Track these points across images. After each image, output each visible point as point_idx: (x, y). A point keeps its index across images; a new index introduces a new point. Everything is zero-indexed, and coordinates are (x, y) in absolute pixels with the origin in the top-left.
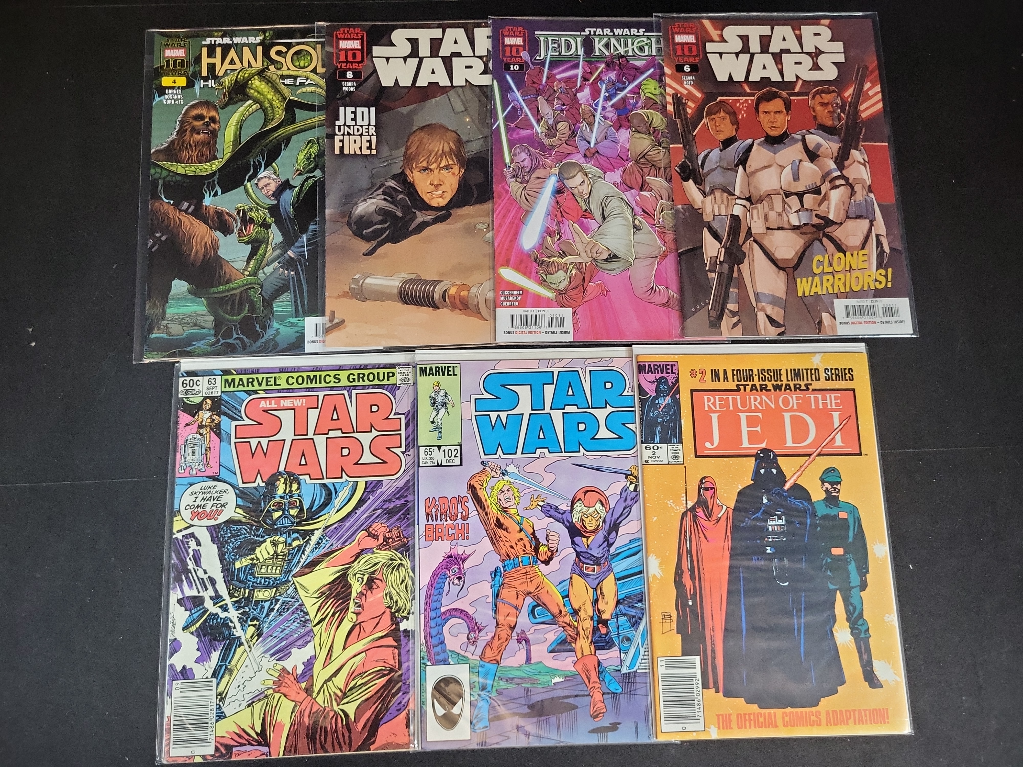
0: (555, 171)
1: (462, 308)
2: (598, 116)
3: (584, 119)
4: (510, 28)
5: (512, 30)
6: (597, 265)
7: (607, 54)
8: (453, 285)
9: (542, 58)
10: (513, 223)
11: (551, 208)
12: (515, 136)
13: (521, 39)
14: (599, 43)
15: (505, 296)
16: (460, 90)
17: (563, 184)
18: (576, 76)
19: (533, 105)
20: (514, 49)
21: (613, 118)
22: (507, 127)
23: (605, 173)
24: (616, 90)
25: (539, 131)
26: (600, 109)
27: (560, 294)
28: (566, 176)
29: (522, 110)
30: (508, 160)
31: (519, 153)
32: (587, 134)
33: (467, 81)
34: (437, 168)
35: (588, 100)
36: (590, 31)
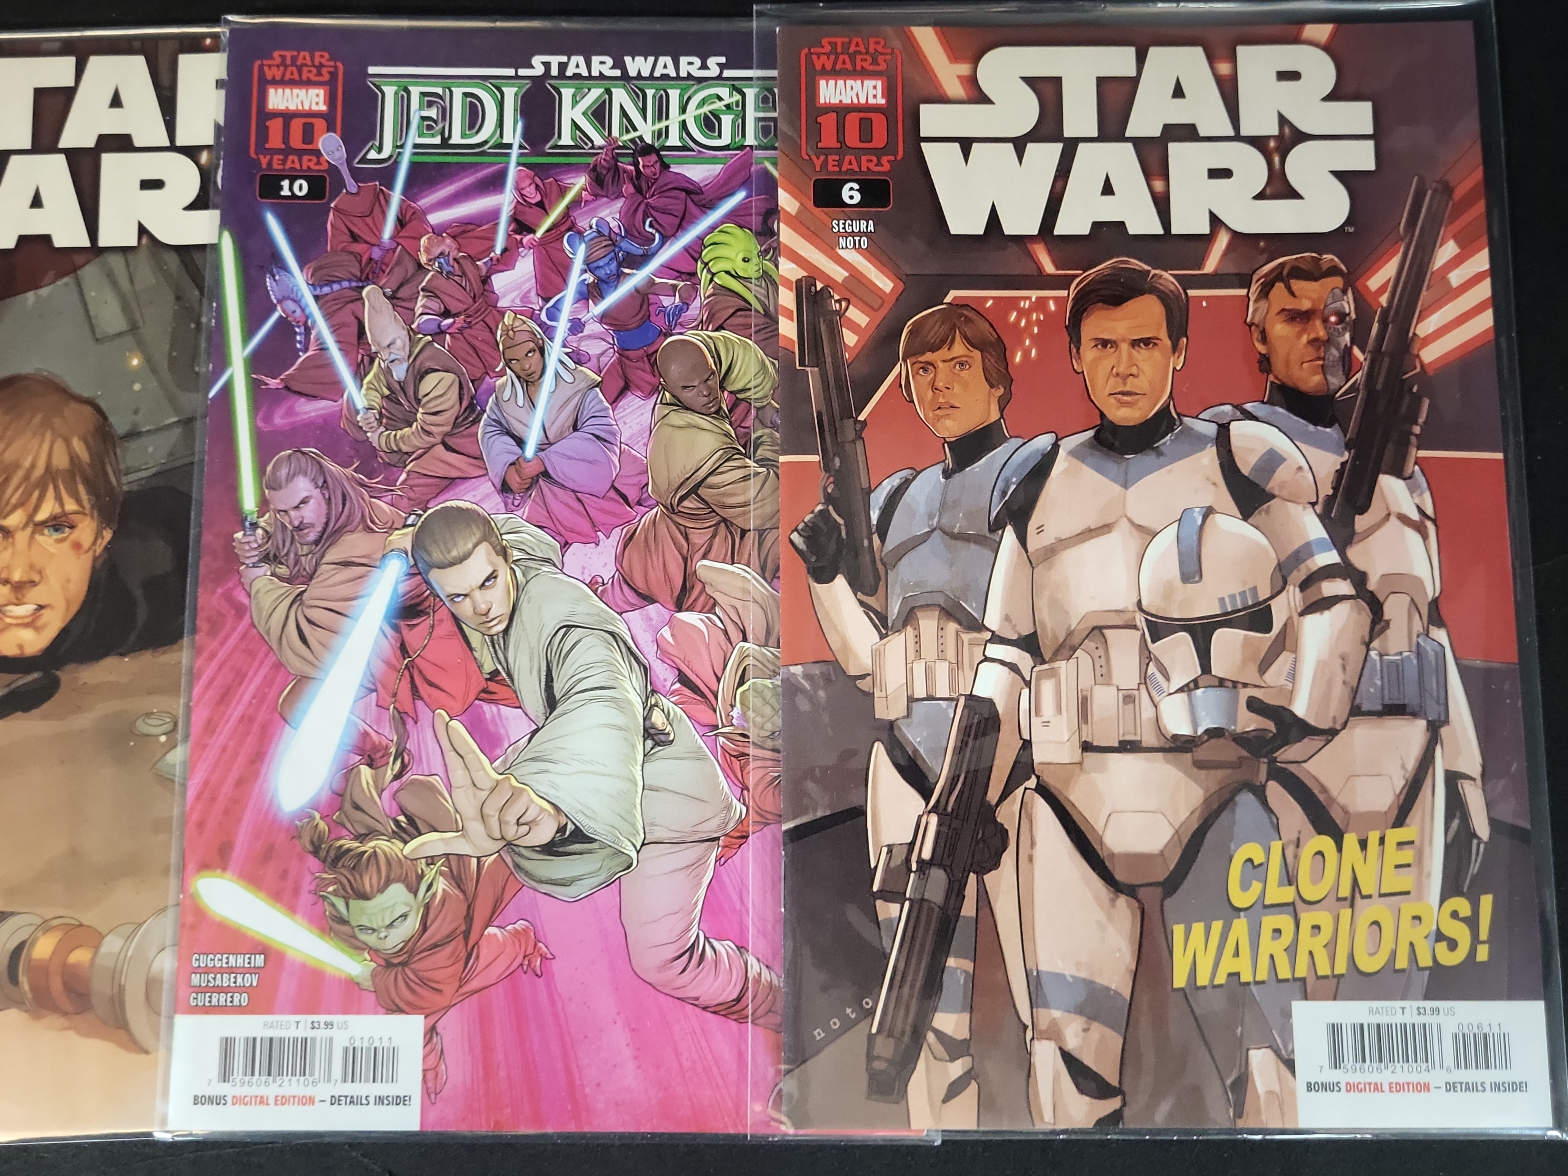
0: (403, 538)
1: (68, 1007)
2: (555, 352)
3: (508, 363)
4: (289, 54)
5: (293, 64)
6: (517, 866)
7: (599, 141)
8: (45, 927)
9: (384, 155)
10: (252, 720)
11: (379, 667)
12: (279, 420)
13: (321, 92)
14: (575, 103)
15: (206, 971)
16: (116, 262)
17: (427, 583)
18: (493, 216)
19: (346, 316)
20: (296, 126)
21: (603, 360)
22: (256, 389)
23: (565, 545)
24: (620, 265)
25: (360, 402)
26: (562, 327)
27: (389, 965)
28: (437, 556)
29: (308, 331)
30: (249, 501)
31: (290, 478)
32: (514, 413)
33: (142, 230)
34: (26, 526)
35: (525, 298)
36: (547, 65)
